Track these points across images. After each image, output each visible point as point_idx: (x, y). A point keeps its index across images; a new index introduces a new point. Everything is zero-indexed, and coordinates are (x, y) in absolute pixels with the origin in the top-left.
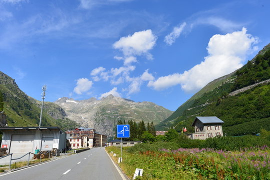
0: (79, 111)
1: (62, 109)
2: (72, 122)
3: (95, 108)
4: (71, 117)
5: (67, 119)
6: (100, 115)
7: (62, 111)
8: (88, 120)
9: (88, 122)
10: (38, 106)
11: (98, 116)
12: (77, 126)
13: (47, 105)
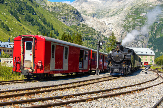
0: (104, 14)
1: (78, 13)
2: (89, 29)
3: (125, 9)
4: (90, 22)
5: (83, 25)
6: (131, 19)
7: (78, 15)
8: (113, 26)
9: (113, 30)
10: (47, 9)
11: (128, 21)
12: (95, 34)
13: (58, 7)
